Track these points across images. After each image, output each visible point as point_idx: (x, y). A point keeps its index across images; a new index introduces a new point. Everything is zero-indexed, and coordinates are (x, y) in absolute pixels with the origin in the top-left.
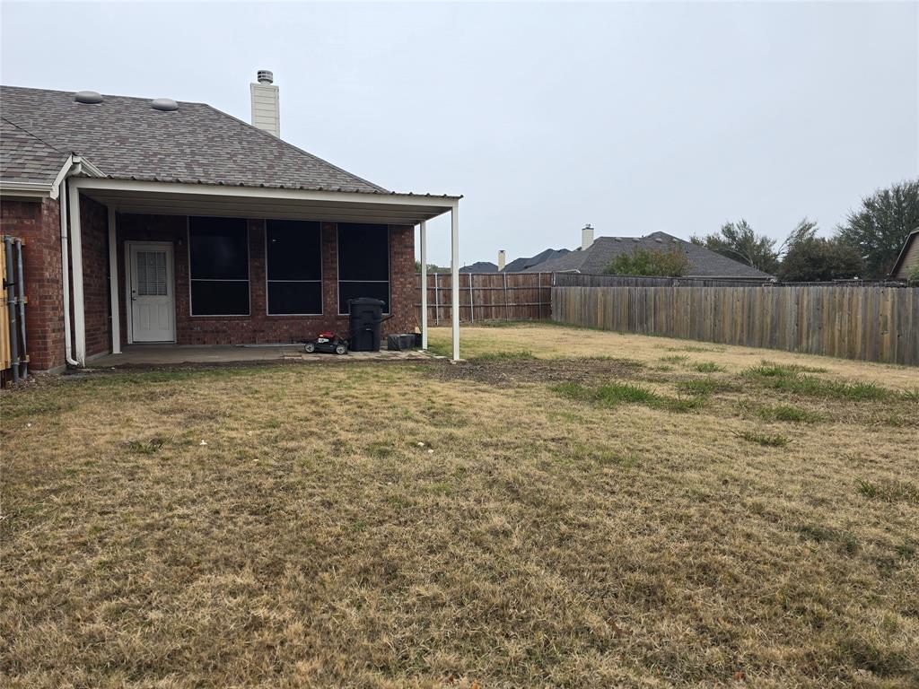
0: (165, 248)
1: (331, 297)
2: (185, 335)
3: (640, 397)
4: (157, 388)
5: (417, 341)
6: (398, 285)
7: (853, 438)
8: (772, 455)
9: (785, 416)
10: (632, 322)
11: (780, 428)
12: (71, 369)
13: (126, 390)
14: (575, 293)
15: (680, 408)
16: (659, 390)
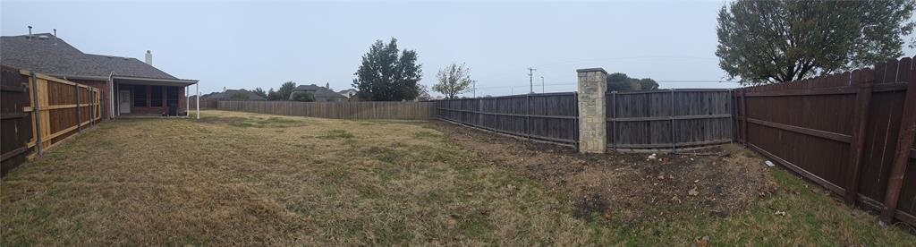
0: (128, 91)
1: (165, 104)
2: (132, 112)
3: (250, 125)
4: (133, 124)
5: (186, 114)
6: (181, 101)
7: (296, 130)
8: (282, 134)
9: (281, 127)
10: (240, 109)
11: (281, 129)
12: (111, 119)
13: (126, 124)
14: (224, 102)
15: (260, 127)
16: (254, 124)
